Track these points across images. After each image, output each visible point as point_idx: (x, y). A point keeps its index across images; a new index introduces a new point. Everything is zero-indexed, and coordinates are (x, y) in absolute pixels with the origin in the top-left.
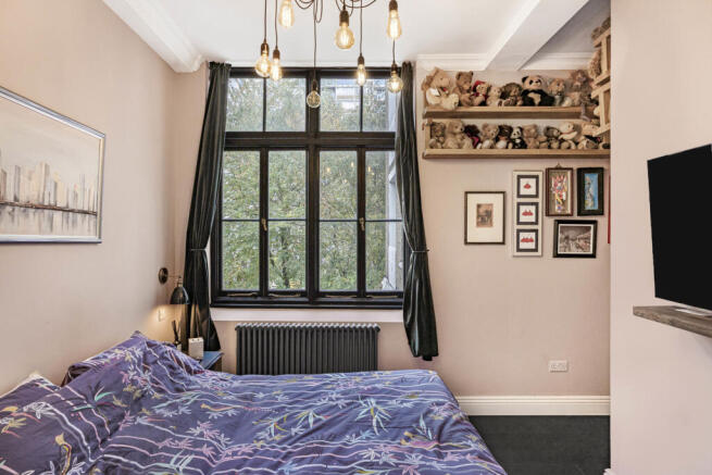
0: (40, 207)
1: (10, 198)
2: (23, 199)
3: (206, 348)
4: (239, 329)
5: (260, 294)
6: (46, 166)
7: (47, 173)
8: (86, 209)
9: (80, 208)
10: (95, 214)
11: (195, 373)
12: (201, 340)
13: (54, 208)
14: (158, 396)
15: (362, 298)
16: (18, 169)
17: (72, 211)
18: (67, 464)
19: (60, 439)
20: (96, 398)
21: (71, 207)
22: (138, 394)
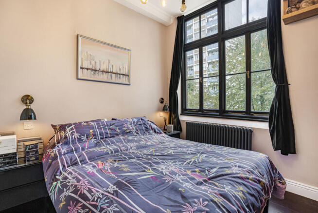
0: (107, 72)
1: (98, 69)
2: (102, 69)
4: (186, 123)
5: (199, 110)
6: (109, 61)
7: (109, 62)
8: (124, 73)
9: (122, 73)
10: (128, 76)
11: (158, 133)
12: (172, 125)
13: (112, 73)
14: (135, 134)
15: (248, 114)
16: (100, 61)
17: (119, 74)
18: (91, 138)
19: (91, 131)
20: (111, 127)
21: (118, 73)
22: (128, 131)
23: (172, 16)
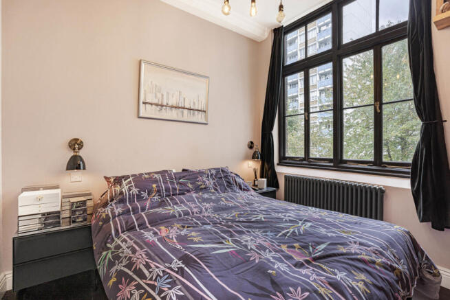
0: (177, 107)
1: (165, 104)
2: (170, 104)
3: (269, 185)
4: (286, 177)
5: (304, 159)
6: (180, 92)
7: (180, 95)
8: (200, 109)
9: (197, 108)
10: (205, 112)
11: (244, 190)
12: (265, 180)
13: (184, 108)
14: (213, 191)
16: (168, 93)
17: (193, 110)
18: (154, 194)
19: (154, 186)
20: (181, 181)
21: (192, 107)
22: (203, 187)
23: (266, 29)
